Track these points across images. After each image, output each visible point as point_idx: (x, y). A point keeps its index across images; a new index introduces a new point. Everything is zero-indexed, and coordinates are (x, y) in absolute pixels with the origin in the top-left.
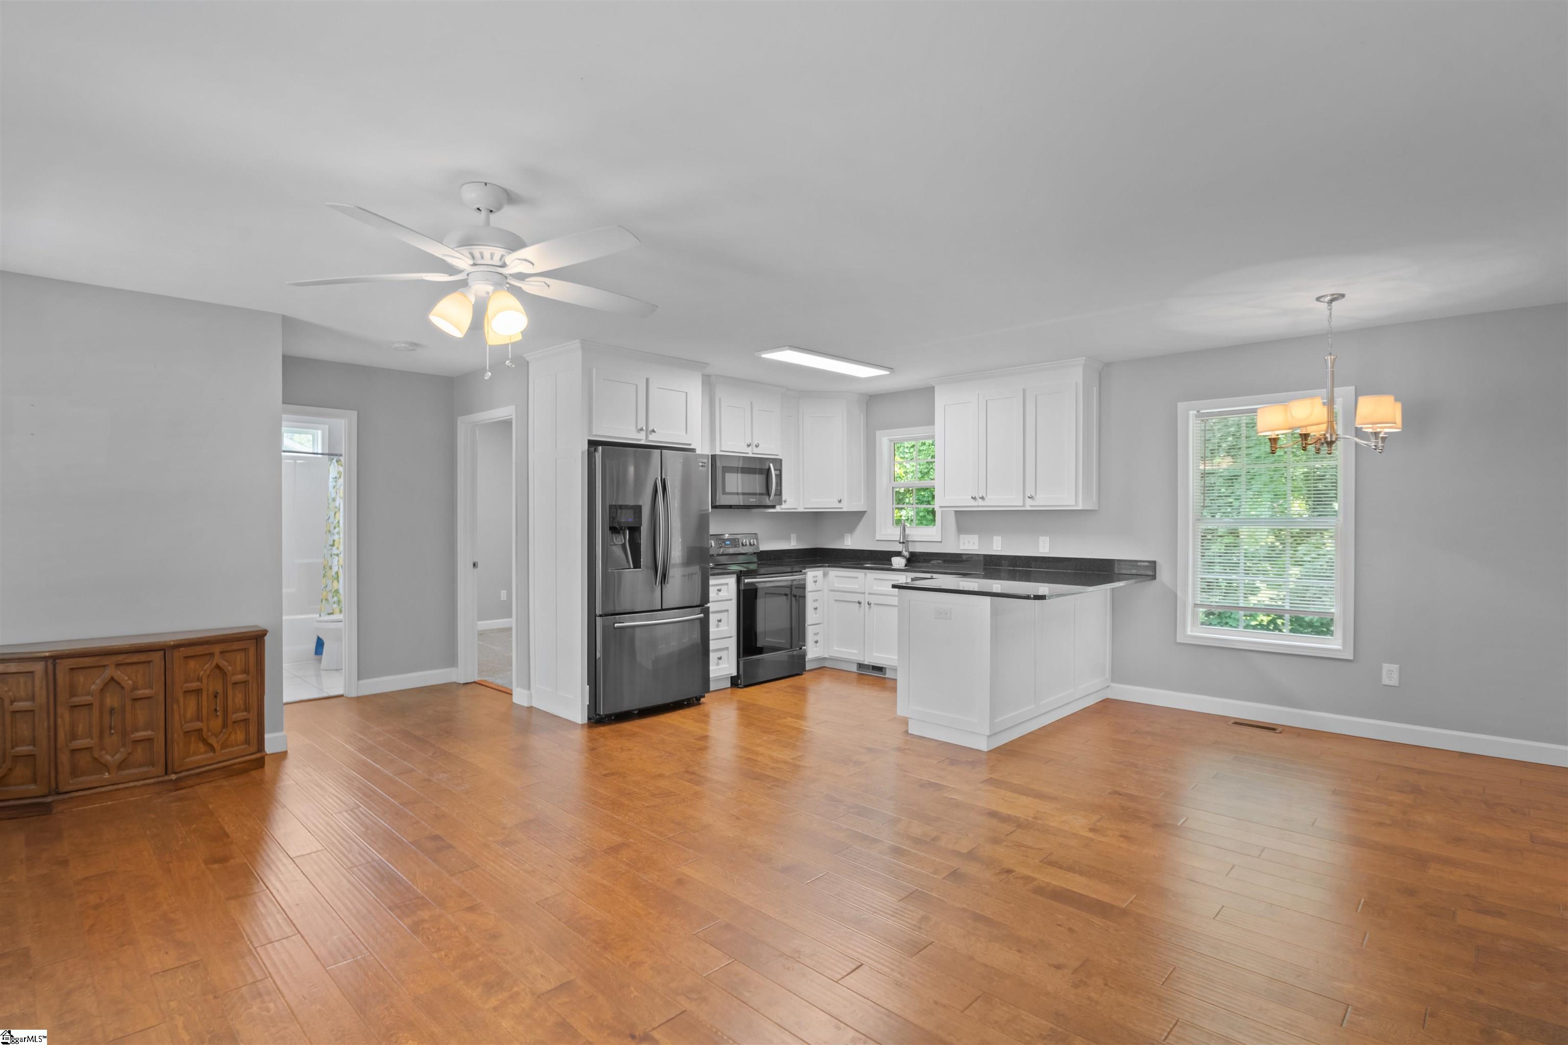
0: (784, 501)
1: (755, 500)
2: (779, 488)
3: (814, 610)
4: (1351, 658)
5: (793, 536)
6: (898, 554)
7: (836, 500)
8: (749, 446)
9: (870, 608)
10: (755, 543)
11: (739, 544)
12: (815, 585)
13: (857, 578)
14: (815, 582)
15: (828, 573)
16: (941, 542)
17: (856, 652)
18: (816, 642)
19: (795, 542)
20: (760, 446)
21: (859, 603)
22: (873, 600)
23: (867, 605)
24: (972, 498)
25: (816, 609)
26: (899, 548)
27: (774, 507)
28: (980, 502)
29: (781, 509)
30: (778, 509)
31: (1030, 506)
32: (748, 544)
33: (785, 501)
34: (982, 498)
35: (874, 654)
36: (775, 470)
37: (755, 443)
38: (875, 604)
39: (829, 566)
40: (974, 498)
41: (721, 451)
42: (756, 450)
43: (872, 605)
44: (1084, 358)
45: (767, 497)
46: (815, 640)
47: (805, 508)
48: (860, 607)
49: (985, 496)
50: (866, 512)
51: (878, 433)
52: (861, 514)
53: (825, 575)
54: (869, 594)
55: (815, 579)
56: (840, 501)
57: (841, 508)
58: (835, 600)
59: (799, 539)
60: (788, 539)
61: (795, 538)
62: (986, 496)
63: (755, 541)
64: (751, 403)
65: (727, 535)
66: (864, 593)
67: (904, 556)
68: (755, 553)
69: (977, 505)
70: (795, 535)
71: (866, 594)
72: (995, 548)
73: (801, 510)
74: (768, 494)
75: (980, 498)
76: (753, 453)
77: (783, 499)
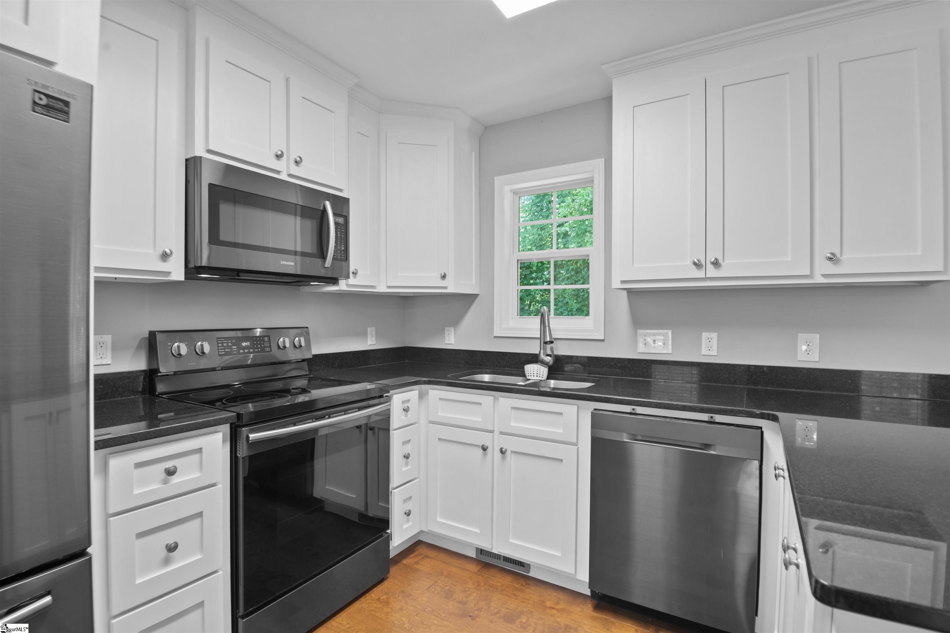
0: (353, 273)
1: (292, 264)
2: (343, 248)
3: (404, 460)
5: (371, 330)
6: (534, 359)
7: (437, 275)
8: (279, 157)
9: (504, 458)
10: (303, 344)
11: (270, 347)
12: (406, 416)
13: (480, 404)
14: (406, 410)
15: (427, 393)
16: (603, 340)
17: (479, 531)
18: (408, 514)
19: (374, 339)
20: (303, 163)
21: (484, 449)
22: (510, 444)
23: (498, 454)
24: (695, 264)
25: (407, 457)
26: (533, 348)
27: (334, 281)
28: (712, 272)
29: (348, 285)
30: (343, 286)
31: (824, 276)
32: (287, 345)
33: (355, 273)
34: (716, 264)
35: (512, 541)
36: (335, 214)
37: (294, 156)
38: (513, 452)
39: (429, 383)
40: (698, 265)
41: (209, 151)
42: (295, 170)
43: (508, 453)
45: (319, 261)
46: (407, 509)
47: (389, 287)
48: (485, 455)
49: (720, 261)
50: (478, 295)
51: (498, 180)
52: (472, 297)
53: (422, 396)
54: (501, 433)
55: (406, 405)
56: (444, 277)
57: (445, 288)
58: (439, 439)
59: (379, 335)
60: (363, 335)
61: (374, 333)
62: (723, 261)
63: (302, 340)
64: (287, 80)
65: (259, 330)
66: (492, 432)
67: (543, 363)
68: (303, 360)
69: (704, 277)
70: (374, 329)
71: (496, 433)
72: (704, 352)
73: (382, 289)
74: (323, 256)
75: (712, 263)
76: (290, 175)
77: (352, 269)
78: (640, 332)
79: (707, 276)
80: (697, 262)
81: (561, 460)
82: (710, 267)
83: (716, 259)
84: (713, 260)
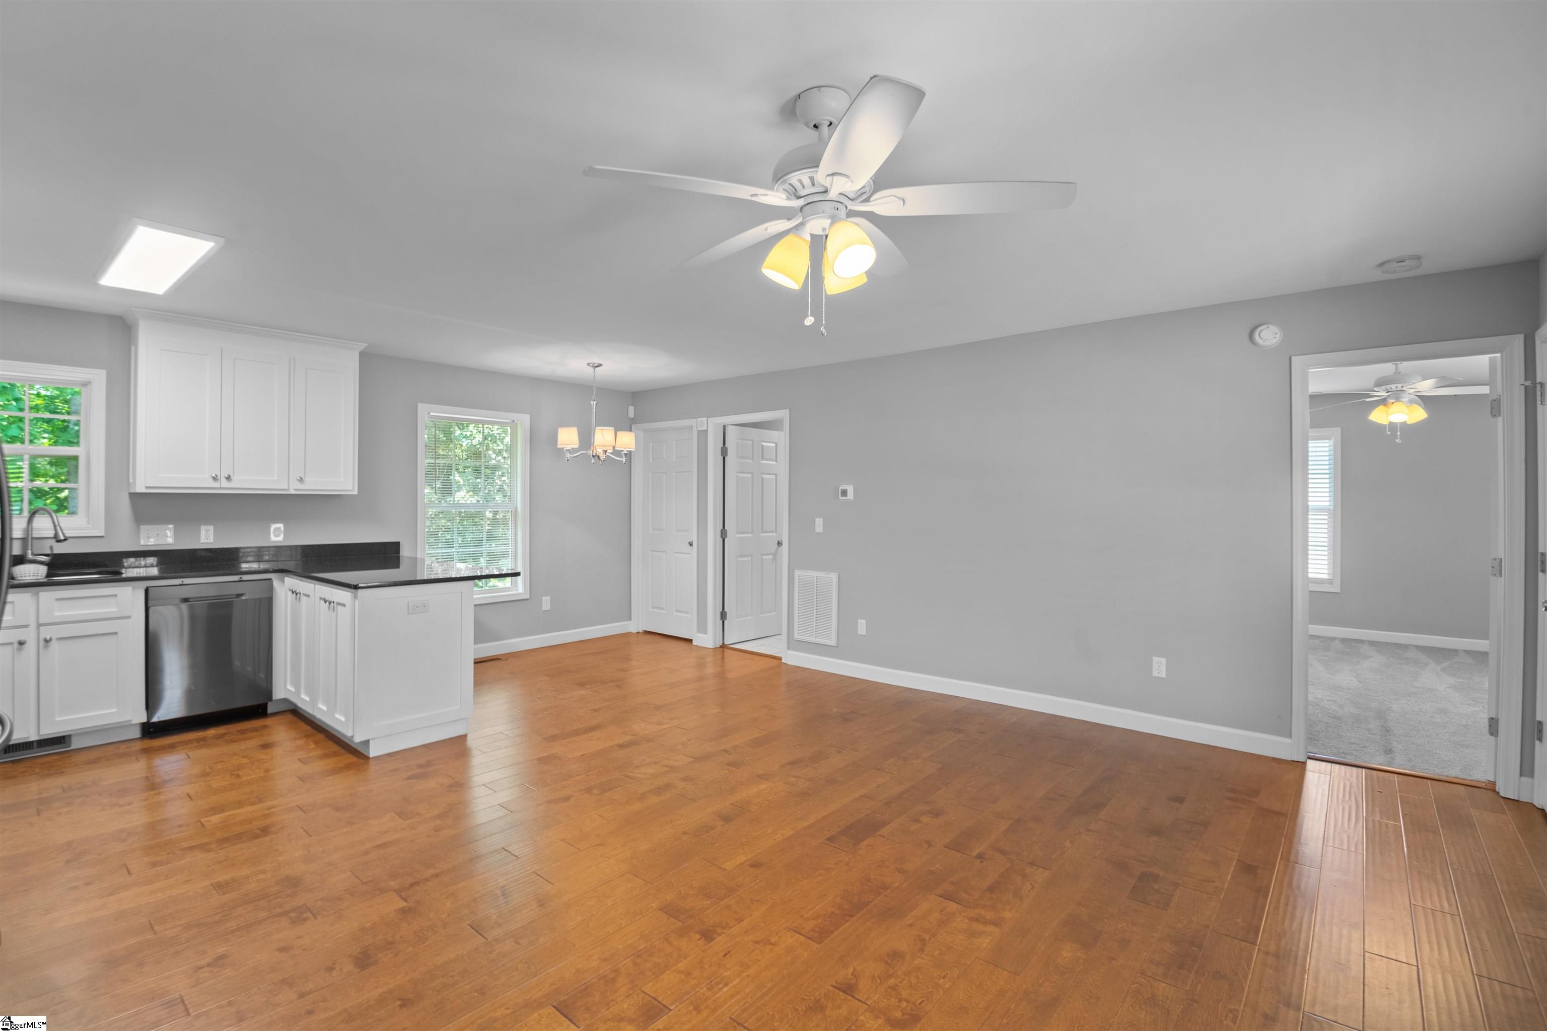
4: (528, 597)
9: (47, 647)
16: (101, 537)
21: (22, 644)
22: (55, 632)
24: (212, 478)
28: (225, 484)
31: (296, 490)
34: (228, 478)
35: (60, 722)
38: (62, 639)
40: (215, 479)
43: (52, 641)
44: (366, 345)
48: (21, 649)
62: (232, 477)
67: (37, 562)
69: (219, 486)
72: (201, 540)
75: (225, 478)
78: (142, 527)
79: (222, 486)
80: (215, 476)
81: (116, 633)
82: (224, 481)
83: (229, 476)
84: (227, 476)
